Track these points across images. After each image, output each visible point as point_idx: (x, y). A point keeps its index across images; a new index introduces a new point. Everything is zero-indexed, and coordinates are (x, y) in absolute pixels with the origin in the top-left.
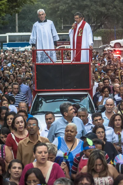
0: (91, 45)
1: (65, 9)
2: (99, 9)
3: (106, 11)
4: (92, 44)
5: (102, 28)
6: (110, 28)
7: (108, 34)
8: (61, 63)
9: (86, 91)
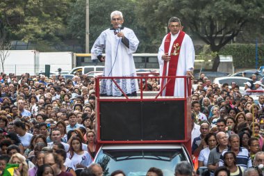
0: (189, 70)
1: (168, 7)
2: (230, 8)
3: (242, 11)
5: (234, 42)
6: (247, 42)
7: (244, 52)
9: (179, 144)
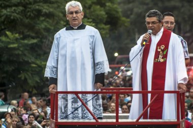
0: (182, 82)
4: (185, 79)
8: (114, 120)
